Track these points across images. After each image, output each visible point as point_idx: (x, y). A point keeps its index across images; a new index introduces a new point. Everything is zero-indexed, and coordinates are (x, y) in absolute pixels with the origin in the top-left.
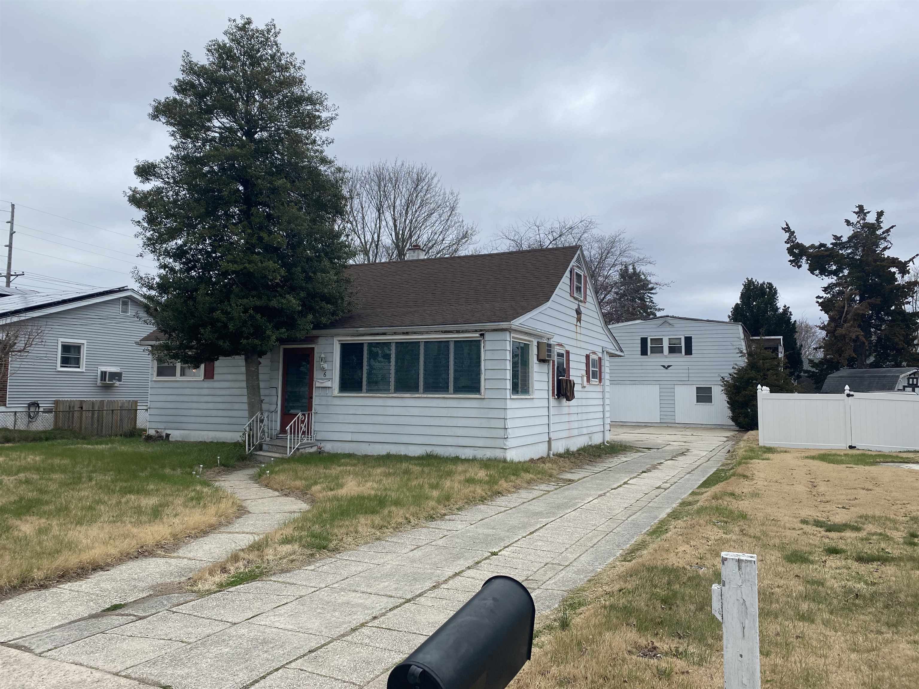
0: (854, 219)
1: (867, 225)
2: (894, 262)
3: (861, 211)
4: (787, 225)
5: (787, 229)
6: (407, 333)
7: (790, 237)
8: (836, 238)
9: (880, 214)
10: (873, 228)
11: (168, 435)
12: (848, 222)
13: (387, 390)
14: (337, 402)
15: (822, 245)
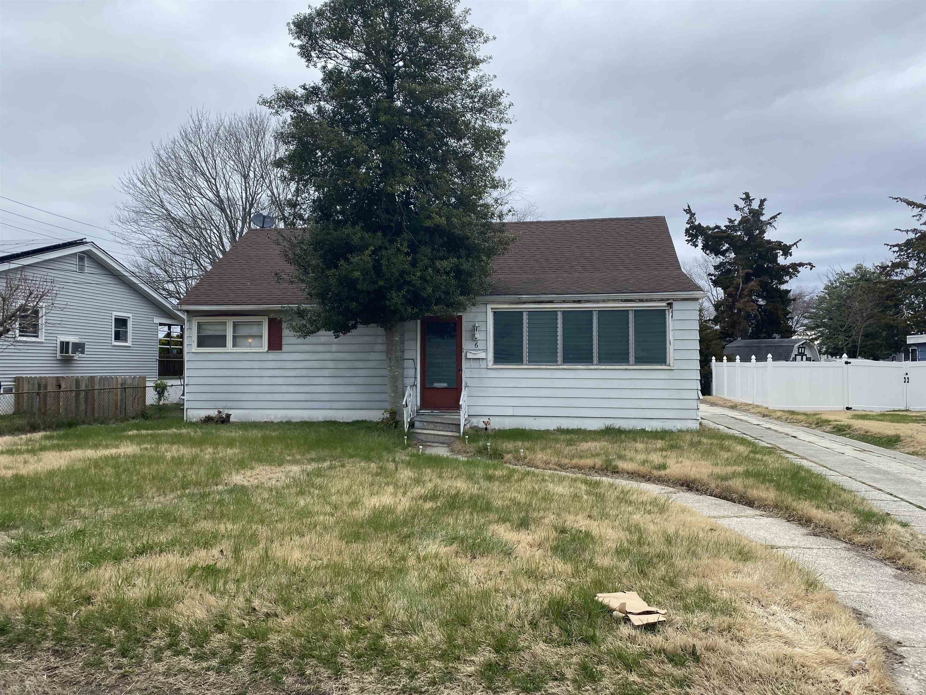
0: (741, 204)
1: (751, 211)
2: (779, 245)
3: (747, 198)
4: (689, 207)
5: (688, 211)
6: (579, 302)
7: (690, 218)
8: (731, 221)
9: (762, 202)
10: (756, 214)
11: (228, 416)
12: (737, 208)
13: (555, 361)
14: (492, 374)
15: (717, 227)
